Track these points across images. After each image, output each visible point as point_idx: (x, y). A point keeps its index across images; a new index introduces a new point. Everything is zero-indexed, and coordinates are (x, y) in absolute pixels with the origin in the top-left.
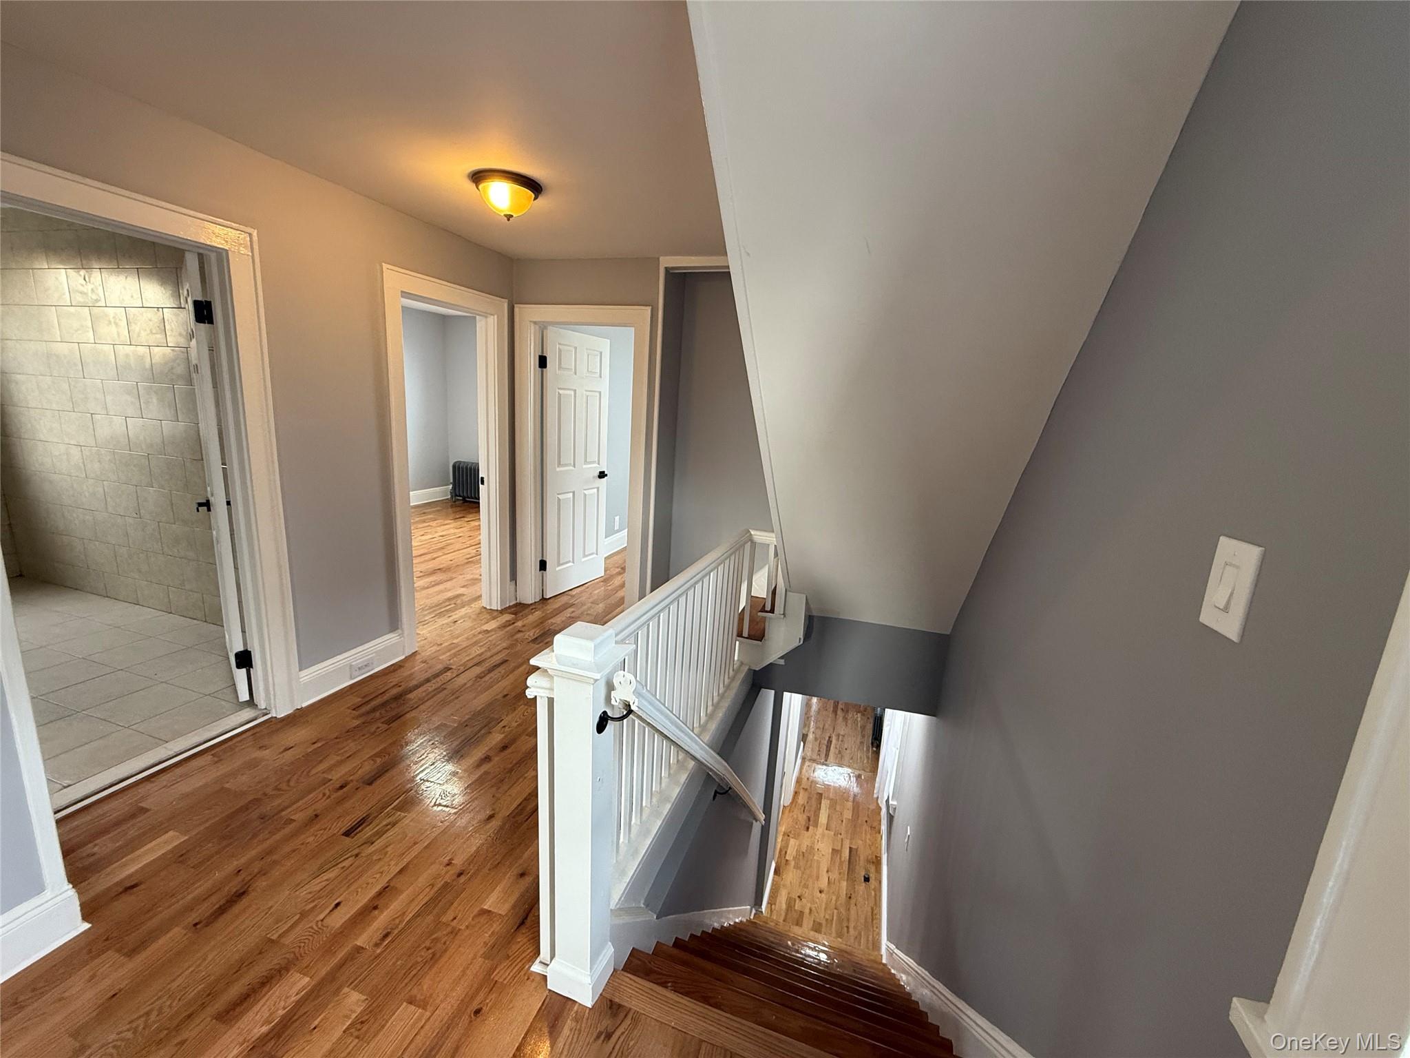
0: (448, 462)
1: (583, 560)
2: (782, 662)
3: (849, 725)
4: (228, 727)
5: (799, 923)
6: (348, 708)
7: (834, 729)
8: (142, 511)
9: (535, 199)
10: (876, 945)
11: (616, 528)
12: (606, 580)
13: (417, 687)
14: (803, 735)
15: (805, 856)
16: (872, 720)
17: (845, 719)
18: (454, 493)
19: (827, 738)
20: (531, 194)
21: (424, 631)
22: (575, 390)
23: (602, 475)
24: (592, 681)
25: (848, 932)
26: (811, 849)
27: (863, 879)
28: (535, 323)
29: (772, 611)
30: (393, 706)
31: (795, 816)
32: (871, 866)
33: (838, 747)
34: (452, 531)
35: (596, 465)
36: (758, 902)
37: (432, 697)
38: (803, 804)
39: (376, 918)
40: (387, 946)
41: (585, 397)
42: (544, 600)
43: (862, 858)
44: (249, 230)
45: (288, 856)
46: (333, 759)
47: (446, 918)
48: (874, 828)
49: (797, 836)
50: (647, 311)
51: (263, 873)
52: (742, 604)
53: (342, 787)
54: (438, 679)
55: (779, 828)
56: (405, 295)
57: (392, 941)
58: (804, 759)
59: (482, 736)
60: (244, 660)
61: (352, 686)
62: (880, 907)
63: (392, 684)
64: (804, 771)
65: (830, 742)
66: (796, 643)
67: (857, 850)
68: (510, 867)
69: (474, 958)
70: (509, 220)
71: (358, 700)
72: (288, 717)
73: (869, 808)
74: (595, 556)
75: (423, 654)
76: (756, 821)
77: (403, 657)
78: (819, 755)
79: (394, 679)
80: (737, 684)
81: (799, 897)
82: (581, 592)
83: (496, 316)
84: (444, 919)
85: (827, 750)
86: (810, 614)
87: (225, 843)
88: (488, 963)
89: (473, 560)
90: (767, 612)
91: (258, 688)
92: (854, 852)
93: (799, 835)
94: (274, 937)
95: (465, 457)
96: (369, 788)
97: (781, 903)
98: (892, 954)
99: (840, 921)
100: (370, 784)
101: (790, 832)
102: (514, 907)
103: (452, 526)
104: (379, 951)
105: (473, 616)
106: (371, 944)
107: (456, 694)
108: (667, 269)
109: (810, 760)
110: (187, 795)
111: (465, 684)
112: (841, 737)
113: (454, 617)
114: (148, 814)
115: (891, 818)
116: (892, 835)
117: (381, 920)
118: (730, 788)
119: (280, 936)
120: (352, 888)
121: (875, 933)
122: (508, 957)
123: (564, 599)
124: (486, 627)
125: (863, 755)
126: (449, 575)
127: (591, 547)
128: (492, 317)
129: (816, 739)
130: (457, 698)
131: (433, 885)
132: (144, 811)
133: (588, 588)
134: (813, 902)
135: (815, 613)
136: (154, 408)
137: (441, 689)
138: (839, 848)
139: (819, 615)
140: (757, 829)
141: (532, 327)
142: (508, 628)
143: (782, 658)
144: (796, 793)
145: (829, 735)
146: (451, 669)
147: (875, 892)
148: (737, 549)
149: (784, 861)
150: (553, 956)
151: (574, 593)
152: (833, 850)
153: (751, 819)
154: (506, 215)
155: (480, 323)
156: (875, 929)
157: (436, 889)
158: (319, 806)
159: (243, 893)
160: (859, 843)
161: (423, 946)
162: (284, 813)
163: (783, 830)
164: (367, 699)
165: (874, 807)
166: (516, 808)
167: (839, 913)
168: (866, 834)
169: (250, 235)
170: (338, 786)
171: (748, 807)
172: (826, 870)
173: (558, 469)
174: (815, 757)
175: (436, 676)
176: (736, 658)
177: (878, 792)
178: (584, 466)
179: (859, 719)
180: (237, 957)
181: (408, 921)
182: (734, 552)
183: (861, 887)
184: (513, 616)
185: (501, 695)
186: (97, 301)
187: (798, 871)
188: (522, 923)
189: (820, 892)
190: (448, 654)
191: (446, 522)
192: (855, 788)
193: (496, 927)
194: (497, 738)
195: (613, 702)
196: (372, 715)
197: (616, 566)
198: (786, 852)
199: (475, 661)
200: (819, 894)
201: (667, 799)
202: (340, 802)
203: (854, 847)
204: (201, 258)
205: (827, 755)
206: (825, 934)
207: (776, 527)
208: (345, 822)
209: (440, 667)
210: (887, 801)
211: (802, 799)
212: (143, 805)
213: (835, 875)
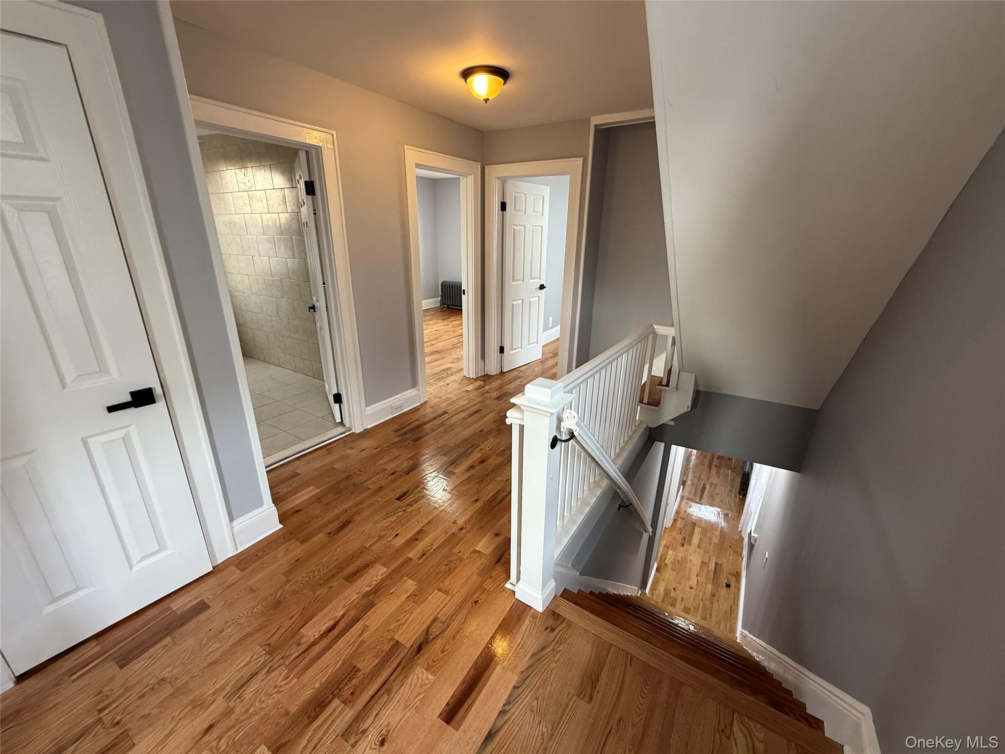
0: (438, 282)
1: (528, 347)
2: (672, 423)
3: (721, 477)
4: (332, 436)
5: (673, 605)
6: (392, 431)
7: (708, 479)
8: (280, 313)
9: (504, 84)
10: (733, 630)
11: (550, 325)
12: (543, 361)
13: (429, 421)
14: (683, 481)
15: (680, 564)
16: (741, 476)
17: (718, 473)
18: (442, 302)
19: (702, 485)
20: (501, 80)
21: (430, 389)
22: (525, 226)
23: (542, 287)
24: (549, 415)
25: (711, 618)
26: (685, 559)
27: (725, 585)
28: (499, 178)
29: (667, 385)
30: (416, 431)
31: (673, 535)
32: (733, 577)
33: (711, 492)
34: (442, 327)
35: (538, 280)
36: (643, 586)
37: (438, 428)
38: (680, 529)
39: (417, 545)
40: (425, 560)
41: (531, 230)
42: (502, 373)
43: (725, 571)
44: (331, 132)
45: (369, 506)
46: (387, 458)
47: (456, 550)
48: (737, 552)
49: (674, 549)
50: (580, 160)
51: (358, 513)
52: (644, 380)
53: (393, 474)
54: (440, 418)
55: (661, 542)
56: (418, 166)
57: (427, 558)
58: (682, 498)
59: (470, 453)
60: (338, 398)
61: (392, 419)
62: (738, 606)
63: (415, 419)
64: (683, 505)
65: (704, 488)
66: (686, 410)
67: (721, 565)
68: (490, 529)
69: (472, 574)
70: (486, 103)
71: (396, 427)
72: (361, 433)
73: (733, 538)
74: (535, 344)
75: (430, 403)
76: (646, 532)
77: (419, 404)
78: (695, 496)
79: (416, 417)
80: (637, 435)
81: (674, 589)
82: (526, 369)
83: (473, 176)
84: (454, 551)
85: (701, 493)
86: (698, 389)
87: (337, 496)
88: (480, 579)
89: (458, 346)
90: (663, 386)
91: (345, 415)
92: (718, 567)
93: (676, 548)
94: (367, 546)
95: (450, 278)
96: (407, 476)
97: (660, 590)
98: (745, 637)
99: (705, 609)
100: (408, 474)
101: (670, 545)
102: (493, 551)
103: (440, 324)
104: (420, 562)
105: (459, 382)
106: (417, 557)
107: (452, 427)
108: (596, 126)
109: (688, 499)
110: (316, 469)
111: (456, 422)
112: (713, 485)
113: (447, 381)
114: (300, 477)
115: (751, 547)
116: (752, 558)
117: (421, 546)
118: (631, 504)
119: (370, 546)
120: (404, 527)
121: (732, 623)
122: (491, 577)
123: (515, 373)
124: (466, 389)
125: (732, 499)
126: (443, 355)
127: (533, 339)
128: (470, 176)
129: (693, 485)
130: (452, 430)
131: (447, 533)
132: (298, 474)
133: (531, 366)
134: (684, 593)
135: (701, 389)
136: (283, 251)
137: (443, 424)
138: (707, 562)
139: (705, 390)
140: (645, 537)
141: (497, 181)
142: (480, 390)
143: (672, 420)
144: (675, 520)
145: (703, 483)
146: (447, 413)
147: (734, 595)
148: (643, 339)
149: (663, 565)
150: (518, 579)
151: (521, 369)
152: (702, 562)
153: (642, 530)
154: (484, 100)
155: (463, 181)
156: (732, 619)
157: (448, 535)
158: (383, 483)
159: (350, 521)
160: (723, 561)
161: (444, 563)
162: (365, 484)
163: (664, 543)
164: (402, 426)
165: (738, 538)
166: (491, 497)
167: (704, 605)
168: (730, 555)
169: (332, 135)
170: (391, 473)
171: (642, 520)
172: (696, 574)
173: (513, 283)
174: (691, 497)
175: (440, 416)
176: (637, 418)
177: (742, 527)
178: (530, 281)
179: (730, 474)
180: (350, 552)
181: (435, 550)
182: (640, 341)
183: (723, 591)
184: (483, 382)
185: (479, 430)
186: (251, 187)
187: (674, 572)
188: (499, 561)
189: (691, 588)
190: (445, 404)
191: (438, 322)
192: (722, 523)
193: (483, 560)
194: (477, 456)
195: (562, 429)
196: (405, 436)
197: (551, 352)
198: (665, 559)
199: (461, 409)
200: (689, 590)
201: (587, 504)
202: (393, 481)
203: (718, 562)
204: (307, 152)
205: (701, 497)
206: (693, 616)
207: (676, 322)
208: (397, 492)
209: (441, 411)
210: (750, 533)
211: (679, 525)
212: (298, 471)
213: (702, 579)
